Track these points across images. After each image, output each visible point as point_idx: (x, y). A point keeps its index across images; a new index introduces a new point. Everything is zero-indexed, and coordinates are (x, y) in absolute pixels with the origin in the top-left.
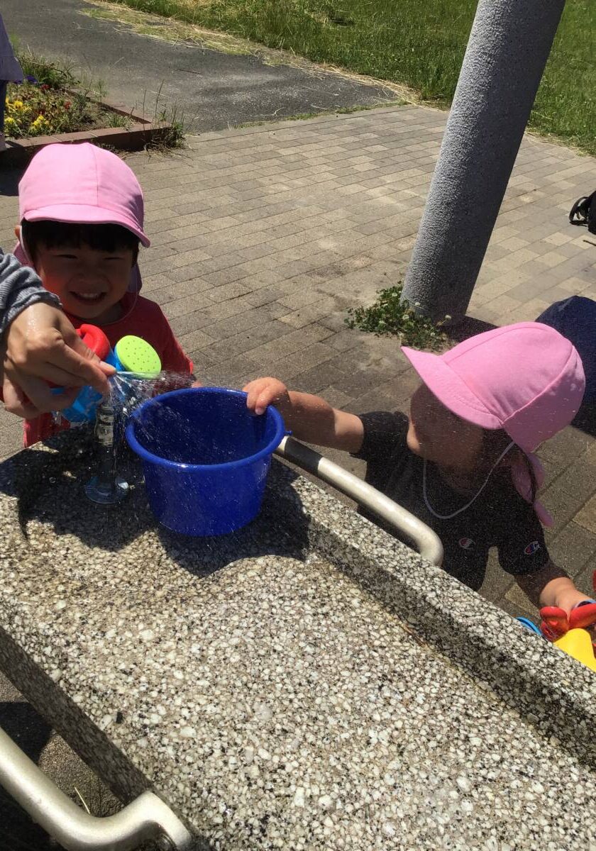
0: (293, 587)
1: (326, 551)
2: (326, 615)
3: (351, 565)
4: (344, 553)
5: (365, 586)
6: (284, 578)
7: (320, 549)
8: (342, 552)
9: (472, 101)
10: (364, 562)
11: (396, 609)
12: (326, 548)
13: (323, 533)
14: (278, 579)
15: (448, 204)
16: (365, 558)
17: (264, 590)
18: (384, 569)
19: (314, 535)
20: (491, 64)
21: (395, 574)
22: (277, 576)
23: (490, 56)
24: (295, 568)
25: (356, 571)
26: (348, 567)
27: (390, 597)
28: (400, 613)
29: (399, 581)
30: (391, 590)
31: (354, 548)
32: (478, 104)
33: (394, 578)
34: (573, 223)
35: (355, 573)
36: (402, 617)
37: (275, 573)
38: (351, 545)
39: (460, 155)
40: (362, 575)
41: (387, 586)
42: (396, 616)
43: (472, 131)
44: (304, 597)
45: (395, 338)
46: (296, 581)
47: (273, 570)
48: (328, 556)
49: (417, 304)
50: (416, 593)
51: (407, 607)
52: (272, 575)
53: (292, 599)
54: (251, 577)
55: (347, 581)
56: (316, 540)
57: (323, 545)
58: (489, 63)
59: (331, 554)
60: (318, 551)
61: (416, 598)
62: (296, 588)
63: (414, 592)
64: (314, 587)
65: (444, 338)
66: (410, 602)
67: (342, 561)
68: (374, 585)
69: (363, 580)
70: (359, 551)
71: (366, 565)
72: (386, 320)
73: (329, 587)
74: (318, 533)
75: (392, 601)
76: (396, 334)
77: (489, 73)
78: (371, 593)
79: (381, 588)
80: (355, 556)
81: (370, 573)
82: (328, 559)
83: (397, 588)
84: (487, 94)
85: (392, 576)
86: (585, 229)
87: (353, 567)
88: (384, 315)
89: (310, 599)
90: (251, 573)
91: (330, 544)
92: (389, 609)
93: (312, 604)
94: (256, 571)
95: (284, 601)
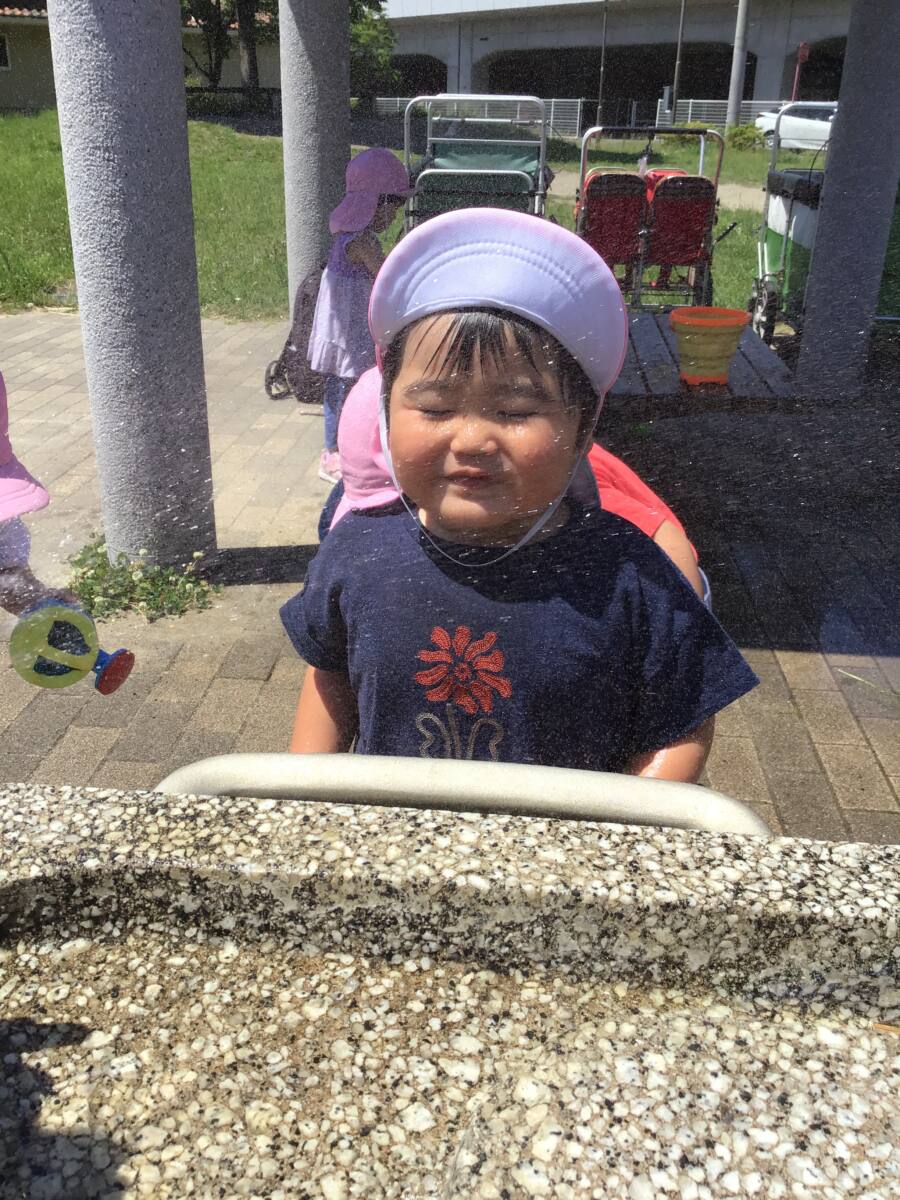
0: (675, 1106)
1: (587, 956)
2: (820, 1124)
3: (675, 954)
4: (645, 934)
5: (735, 986)
6: (627, 1094)
7: (567, 960)
8: (637, 933)
9: (104, 222)
10: (710, 925)
11: (840, 994)
12: (587, 949)
13: (565, 913)
14: (620, 1110)
15: (129, 387)
16: (709, 915)
17: (625, 1171)
18: (772, 912)
19: (538, 931)
20: (113, 161)
21: (806, 912)
22: (609, 1105)
23: (107, 149)
24: (621, 1046)
25: (695, 961)
26: (667, 962)
27: (814, 974)
28: (855, 998)
29: (825, 920)
30: (811, 956)
31: (667, 907)
32: (115, 224)
33: (807, 922)
34: (275, 397)
35: (695, 968)
36: (863, 1007)
37: (597, 1097)
38: (656, 902)
39: (117, 308)
40: (715, 965)
41: (796, 954)
42: (846, 1013)
43: (122, 267)
44: (726, 1114)
45: (131, 614)
46: (663, 1082)
47: (581, 1091)
48: (598, 967)
49: (142, 551)
50: (882, 925)
51: (870, 973)
52: (597, 1109)
53: (710, 1144)
54: (554, 1159)
55: (680, 1000)
56: (547, 943)
57: (573, 944)
58: (108, 160)
59: (606, 956)
60: (566, 968)
61: (885, 938)
62: (684, 1102)
63: (875, 925)
64: (714, 1066)
65: (205, 589)
66: (874, 958)
67: (645, 958)
68: (757, 969)
69: (722, 974)
70: (684, 904)
71: (720, 929)
72: (105, 594)
73: (741, 1042)
74: (547, 920)
75: (821, 981)
76: (130, 608)
77: (115, 175)
78: (756, 993)
79: (783, 966)
80: (679, 924)
81: (737, 943)
82: (601, 975)
83: (825, 942)
84: (124, 206)
85: (801, 920)
86: (292, 401)
87: (684, 956)
88: (97, 588)
89: (743, 1107)
90: (544, 1147)
91: (594, 931)
92: (818, 1008)
93: (763, 1119)
94: (546, 1129)
95: (699, 1164)
